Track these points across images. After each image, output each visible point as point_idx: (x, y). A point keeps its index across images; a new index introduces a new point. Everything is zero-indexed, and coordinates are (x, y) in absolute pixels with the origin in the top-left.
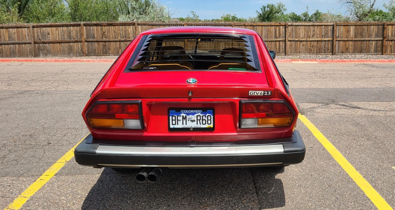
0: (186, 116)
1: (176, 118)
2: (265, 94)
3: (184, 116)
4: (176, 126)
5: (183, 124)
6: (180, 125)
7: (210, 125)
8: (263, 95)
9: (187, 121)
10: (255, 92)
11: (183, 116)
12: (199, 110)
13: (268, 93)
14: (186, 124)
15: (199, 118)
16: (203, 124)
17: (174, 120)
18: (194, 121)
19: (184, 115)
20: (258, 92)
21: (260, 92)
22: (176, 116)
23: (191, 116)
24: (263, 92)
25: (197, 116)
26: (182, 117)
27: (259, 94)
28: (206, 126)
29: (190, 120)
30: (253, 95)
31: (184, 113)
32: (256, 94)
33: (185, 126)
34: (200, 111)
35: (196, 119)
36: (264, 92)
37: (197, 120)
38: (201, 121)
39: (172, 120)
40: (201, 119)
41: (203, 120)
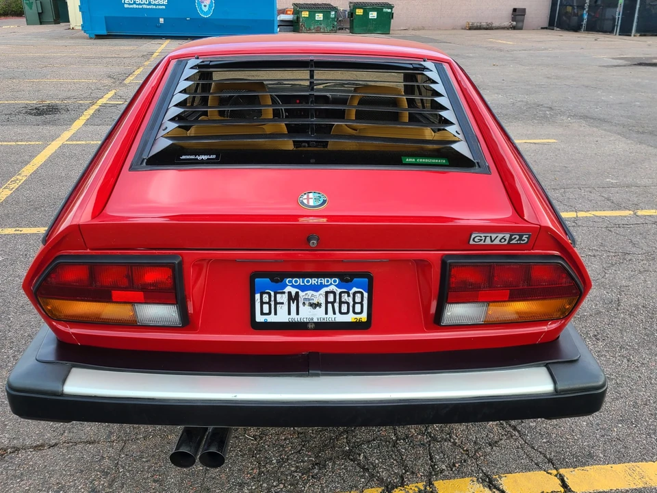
0: (297, 293)
1: (273, 299)
2: (513, 242)
3: (293, 294)
4: (271, 318)
5: (289, 313)
6: (282, 316)
7: (358, 316)
8: (506, 243)
9: (301, 305)
10: (486, 237)
11: (290, 293)
12: (331, 277)
13: (520, 239)
14: (298, 313)
15: (331, 298)
16: (341, 312)
17: (266, 303)
18: (319, 305)
19: (294, 291)
20: (494, 236)
21: (501, 236)
22: (272, 294)
23: (310, 293)
24: (507, 236)
25: (327, 293)
26: (287, 294)
27: (497, 242)
28: (350, 318)
29: (307, 303)
30: (482, 243)
31: (293, 286)
32: (488, 241)
33: (294, 317)
34: (335, 281)
35: (323, 301)
36: (511, 236)
37: (327, 302)
38: (336, 305)
39: (262, 303)
40: (338, 300)
41: (341, 303)
